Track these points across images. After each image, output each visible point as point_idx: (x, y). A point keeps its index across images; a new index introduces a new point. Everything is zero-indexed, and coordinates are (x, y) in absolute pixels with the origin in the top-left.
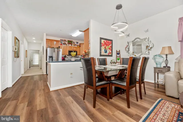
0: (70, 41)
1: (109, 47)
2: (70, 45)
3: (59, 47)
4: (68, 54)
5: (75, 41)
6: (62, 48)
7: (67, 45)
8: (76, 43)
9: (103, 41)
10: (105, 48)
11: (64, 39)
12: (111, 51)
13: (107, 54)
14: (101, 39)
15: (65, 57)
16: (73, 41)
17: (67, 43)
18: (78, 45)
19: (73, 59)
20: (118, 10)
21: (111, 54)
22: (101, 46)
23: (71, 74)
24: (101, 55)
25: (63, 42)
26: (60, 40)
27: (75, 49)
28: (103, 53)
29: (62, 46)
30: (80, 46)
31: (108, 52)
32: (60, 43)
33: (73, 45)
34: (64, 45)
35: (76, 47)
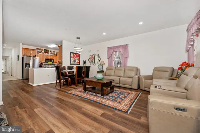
0: (47, 50)
1: (78, 58)
2: (47, 54)
3: (36, 55)
4: (44, 61)
5: (52, 50)
6: (39, 56)
7: (43, 53)
8: (52, 52)
9: (72, 54)
10: (74, 59)
11: (40, 48)
12: (79, 61)
13: (75, 63)
14: (71, 53)
15: (42, 64)
16: (50, 50)
17: (43, 52)
18: (54, 54)
19: (50, 66)
20: (78, 39)
21: (79, 63)
22: (71, 58)
23: (48, 76)
24: (71, 64)
25: (39, 51)
26: (36, 49)
27: (51, 57)
28: (72, 62)
29: (38, 54)
30: (57, 55)
31: (76, 61)
32: (36, 52)
33: (49, 53)
34: (41, 54)
35: (52, 56)
